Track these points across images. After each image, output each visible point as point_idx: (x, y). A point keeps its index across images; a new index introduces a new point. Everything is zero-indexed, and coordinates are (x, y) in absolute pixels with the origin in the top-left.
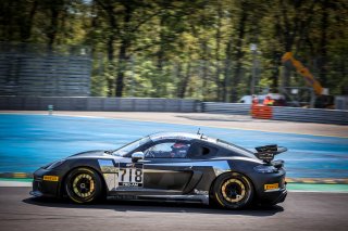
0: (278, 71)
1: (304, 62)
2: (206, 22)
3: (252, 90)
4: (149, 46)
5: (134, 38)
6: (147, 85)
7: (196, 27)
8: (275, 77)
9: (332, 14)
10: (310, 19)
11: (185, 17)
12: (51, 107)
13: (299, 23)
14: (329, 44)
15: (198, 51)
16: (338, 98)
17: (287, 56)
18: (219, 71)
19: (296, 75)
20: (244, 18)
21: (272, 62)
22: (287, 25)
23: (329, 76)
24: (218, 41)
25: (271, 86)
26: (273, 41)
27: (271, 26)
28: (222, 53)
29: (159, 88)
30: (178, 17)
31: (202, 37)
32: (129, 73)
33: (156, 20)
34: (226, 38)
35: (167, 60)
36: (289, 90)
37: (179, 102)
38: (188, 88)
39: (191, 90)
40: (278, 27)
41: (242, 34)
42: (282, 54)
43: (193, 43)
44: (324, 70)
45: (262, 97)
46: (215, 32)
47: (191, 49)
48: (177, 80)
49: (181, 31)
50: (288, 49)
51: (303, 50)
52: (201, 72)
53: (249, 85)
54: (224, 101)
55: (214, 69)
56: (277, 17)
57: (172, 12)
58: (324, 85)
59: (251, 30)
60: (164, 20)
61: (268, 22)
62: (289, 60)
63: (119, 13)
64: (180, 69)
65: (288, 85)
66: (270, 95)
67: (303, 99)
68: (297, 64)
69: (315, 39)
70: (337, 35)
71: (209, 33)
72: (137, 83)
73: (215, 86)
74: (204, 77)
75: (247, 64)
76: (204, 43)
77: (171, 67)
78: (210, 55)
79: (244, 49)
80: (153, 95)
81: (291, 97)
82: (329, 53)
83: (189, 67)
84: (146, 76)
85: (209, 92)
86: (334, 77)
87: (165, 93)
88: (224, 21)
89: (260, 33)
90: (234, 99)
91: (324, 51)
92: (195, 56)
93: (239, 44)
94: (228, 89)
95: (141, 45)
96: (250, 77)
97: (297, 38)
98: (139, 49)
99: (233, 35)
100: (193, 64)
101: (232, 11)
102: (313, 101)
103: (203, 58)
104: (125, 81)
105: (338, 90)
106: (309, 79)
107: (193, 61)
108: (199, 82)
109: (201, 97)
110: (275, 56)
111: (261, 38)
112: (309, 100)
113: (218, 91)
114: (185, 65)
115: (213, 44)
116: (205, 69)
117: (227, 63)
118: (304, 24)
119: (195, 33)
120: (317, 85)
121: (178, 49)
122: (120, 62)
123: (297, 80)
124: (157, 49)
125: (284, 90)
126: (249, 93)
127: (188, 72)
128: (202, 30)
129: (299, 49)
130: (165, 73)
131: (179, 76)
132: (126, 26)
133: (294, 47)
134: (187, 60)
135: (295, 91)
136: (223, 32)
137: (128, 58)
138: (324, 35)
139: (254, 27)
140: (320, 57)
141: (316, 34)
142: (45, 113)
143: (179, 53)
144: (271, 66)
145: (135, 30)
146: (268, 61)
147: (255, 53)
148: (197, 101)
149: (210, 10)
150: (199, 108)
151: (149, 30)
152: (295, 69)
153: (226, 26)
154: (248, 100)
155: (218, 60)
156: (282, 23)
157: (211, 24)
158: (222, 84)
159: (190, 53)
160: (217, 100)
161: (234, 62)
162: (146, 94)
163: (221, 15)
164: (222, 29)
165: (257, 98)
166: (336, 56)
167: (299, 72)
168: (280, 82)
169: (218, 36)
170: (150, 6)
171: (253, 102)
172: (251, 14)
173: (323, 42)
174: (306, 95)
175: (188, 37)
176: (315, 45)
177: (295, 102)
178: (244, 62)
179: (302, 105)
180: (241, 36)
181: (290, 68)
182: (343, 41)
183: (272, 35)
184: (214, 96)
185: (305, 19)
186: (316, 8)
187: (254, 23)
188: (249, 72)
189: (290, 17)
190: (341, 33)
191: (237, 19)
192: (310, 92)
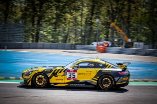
0: (109, 31)
1: (120, 27)
2: (77, 9)
3: (97, 39)
4: (50, 20)
5: (44, 16)
6: (50, 37)
7: (72, 11)
8: (107, 34)
9: (133, 6)
10: (123, 8)
11: (66, 7)
12: (6, 47)
13: (118, 10)
14: (131, 19)
15: (72, 22)
16: (135, 43)
17: (112, 24)
18: (82, 31)
19: (116, 33)
20: (93, 7)
21: (106, 27)
22: (113, 10)
23: (131, 33)
24: (82, 18)
25: (106, 38)
26: (106, 17)
27: (105, 11)
28: (83, 23)
29: (55, 39)
30: (64, 7)
31: (74, 15)
32: (41, 32)
33: (54, 8)
34: (85, 16)
35: (58, 26)
36: (114, 39)
37: (64, 45)
38: (68, 39)
39: (70, 40)
40: (108, 11)
41: (92, 14)
42: (110, 23)
43: (70, 18)
44: (129, 31)
45: (101, 43)
46: (80, 13)
47: (69, 21)
48: (63, 35)
49: (65, 13)
50: (113, 21)
51: (119, 21)
52: (74, 31)
53: (96, 37)
54: (84, 44)
55: (80, 30)
56: (108, 7)
57: (61, 4)
58: (129, 37)
59: (96, 13)
60: (57, 8)
61: (104, 9)
62: (113, 26)
63: (37, 5)
64: (64, 30)
66: (105, 42)
67: (119, 44)
68: (117, 28)
69: (125, 17)
70: (135, 15)
71: (78, 14)
72: (45, 36)
73: (80, 38)
74: (75, 34)
75: (94, 28)
76: (75, 18)
77: (61, 29)
78: (78, 24)
79: (93, 21)
80: (52, 42)
81: (114, 43)
82: (131, 23)
83: (69, 29)
84: (49, 33)
85: (78, 40)
86: (134, 34)
87: (58, 41)
88: (84, 9)
89: (100, 14)
90: (89, 44)
91: (129, 22)
92: (71, 24)
93: (91, 19)
94: (86, 39)
95: (47, 19)
96: (96, 34)
97: (117, 16)
98: (46, 21)
99: (88, 15)
100: (70, 28)
101: (88, 4)
102: (124, 45)
103: (75, 25)
104: (40, 36)
105: (135, 40)
106: (122, 35)
107: (71, 26)
108: (73, 36)
109: (74, 43)
110: (107, 24)
111: (101, 16)
112: (122, 44)
113: (82, 40)
114: (67, 28)
115: (79, 19)
116: (76, 30)
117: (85, 27)
118: (120, 10)
119: (71, 14)
120: (126, 37)
121: (64, 21)
122: (37, 27)
123: (117, 35)
124: (54, 21)
125: (111, 40)
126: (95, 41)
127: (68, 31)
128: (74, 13)
129: (118, 21)
130: (58, 32)
131: (64, 33)
132: (40, 11)
133: (116, 21)
134: (68, 26)
135: (116, 40)
136: (84, 14)
137: (41, 25)
138: (129, 15)
139: (98, 11)
140: (127, 25)
141: (125, 14)
142: (4, 50)
143: (64, 23)
144: (105, 29)
145: (44, 12)
146: (104, 26)
147: (98, 23)
148: (72, 44)
149: (78, 3)
150: (73, 48)
151: (51, 12)
152: (116, 30)
153: (85, 11)
154: (95, 44)
155: (82, 26)
156: (110, 10)
157: (78, 10)
158: (83, 37)
159: (69, 23)
160: (81, 44)
161: (89, 27)
162: (49, 41)
163: (83, 6)
164: (83, 12)
165: (99, 43)
166: (134, 24)
167: (118, 31)
168: (109, 36)
169: (82, 15)
170: (52, 2)
171: (97, 45)
172: (96, 6)
173: (129, 18)
174: (121, 41)
175: (69, 16)
176: (125, 20)
178: (94, 27)
179: (119, 46)
180: (92, 15)
181: (114, 29)
182: (137, 17)
183: (106, 15)
184: (80, 42)
185: (120, 8)
186: (126, 3)
187: (98, 10)
188: (96, 31)
189: (114, 7)
190: (137, 14)
191: (90, 7)
192: (123, 40)
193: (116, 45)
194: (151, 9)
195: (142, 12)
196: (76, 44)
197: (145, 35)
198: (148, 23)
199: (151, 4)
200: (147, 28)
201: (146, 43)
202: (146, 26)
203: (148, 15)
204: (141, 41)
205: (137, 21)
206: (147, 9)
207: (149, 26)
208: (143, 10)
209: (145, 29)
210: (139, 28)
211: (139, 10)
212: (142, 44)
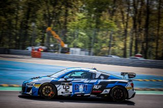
0: (45, 36)
1: (57, 32)
2: (11, 12)
3: (32, 44)
7: (6, 14)
8: (43, 38)
9: (70, 10)
10: (60, 12)
13: (55, 14)
14: (68, 24)
15: (6, 25)
16: (71, 49)
17: (49, 29)
18: (17, 35)
19: (53, 38)
20: (29, 10)
21: (42, 32)
22: (49, 15)
23: (68, 39)
24: (17, 21)
25: (41, 42)
26: (42, 21)
27: (42, 15)
28: (18, 26)
31: (9, 18)
34: (20, 19)
36: (49, 44)
38: (1, 42)
39: (3, 44)
40: (45, 15)
41: (28, 18)
42: (46, 28)
44: (66, 36)
45: (37, 48)
46: (15, 16)
47: (3, 24)
50: (49, 26)
51: (56, 26)
52: (8, 35)
53: (31, 42)
54: (19, 49)
55: (14, 34)
58: (65, 43)
59: (32, 16)
61: (40, 13)
62: (50, 31)
65: (49, 42)
67: (55, 49)
68: (53, 33)
70: (72, 20)
71: (12, 17)
73: (15, 42)
74: (9, 37)
75: (30, 32)
76: (10, 21)
78: (13, 27)
79: (29, 25)
81: (50, 48)
82: (68, 28)
85: (12, 44)
86: (70, 39)
88: (20, 12)
89: (37, 17)
90: (24, 48)
91: (66, 27)
92: (5, 27)
93: (27, 22)
94: (21, 43)
96: (31, 38)
97: (54, 21)
99: (24, 18)
100: (4, 31)
101: (23, 7)
102: (60, 50)
103: (9, 29)
105: (72, 46)
106: (58, 40)
108: (8, 40)
109: (8, 47)
110: (43, 29)
111: (37, 20)
112: (58, 49)
115: (14, 22)
116: (10, 34)
117: (20, 31)
119: (6, 17)
120: (62, 43)
123: (53, 40)
125: (47, 45)
126: (30, 46)
127: (2, 35)
128: (9, 15)
129: (54, 26)
133: (52, 25)
134: (2, 29)
135: (52, 45)
136: (19, 17)
138: (66, 20)
139: (34, 15)
140: (64, 30)
141: (62, 19)
144: (41, 33)
146: (40, 31)
147: (34, 27)
148: (6, 48)
149: (14, 6)
152: (52, 35)
153: (21, 14)
154: (30, 49)
155: (17, 29)
156: (47, 14)
157: (13, 13)
158: (18, 41)
159: (3, 26)
160: (15, 49)
161: (24, 31)
163: (18, 9)
164: (19, 15)
166: (71, 30)
167: (54, 36)
168: (45, 40)
171: (33, 50)
172: (32, 9)
173: (66, 23)
174: (57, 47)
176: (62, 24)
177: (52, 50)
181: (50, 35)
182: (74, 23)
183: (42, 19)
184: (14, 46)
185: (57, 12)
186: (63, 7)
187: (34, 13)
188: (31, 35)
189: (51, 11)
190: (74, 19)
191: (26, 11)
192: (59, 46)
194: (88, 15)
195: (79, 17)
196: (10, 48)
197: (82, 40)
198: (85, 28)
199: (88, 9)
200: (84, 34)
201: (82, 49)
202: (83, 32)
203: (85, 20)
204: (78, 47)
205: (74, 26)
206: (84, 15)
207: (86, 32)
208: (81, 15)
209: (82, 35)
210: (76, 33)
211: (76, 15)
212: (78, 50)
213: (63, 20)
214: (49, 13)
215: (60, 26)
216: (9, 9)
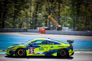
0: (47, 21)
1: (54, 18)
2: (27, 7)
4: (11, 14)
5: (7, 12)
6: (11, 25)
7: (24, 9)
8: (46, 22)
9: (61, 5)
10: (55, 6)
11: (21, 6)
13: (52, 8)
14: (61, 13)
15: (25, 15)
16: (63, 28)
17: (49, 16)
18: (31, 21)
19: (52, 22)
20: (37, 6)
21: (45, 18)
22: (49, 8)
24: (31, 13)
25: (45, 25)
26: (45, 12)
27: (45, 8)
28: (32, 16)
29: (14, 26)
30: (19, 6)
32: (6, 22)
33: (13, 7)
34: (33, 12)
35: (16, 18)
37: (20, 29)
38: (22, 26)
40: (47, 8)
41: (37, 10)
43: (24, 13)
44: (59, 20)
46: (29, 10)
47: (23, 15)
48: (19, 23)
49: (20, 10)
50: (50, 15)
51: (53, 15)
52: (26, 21)
53: (39, 25)
54: (32, 29)
55: (29, 20)
56: (46, 6)
57: (18, 5)
58: (59, 24)
59: (40, 10)
60: (15, 7)
61: (44, 7)
62: (50, 18)
63: (3, 5)
64: (20, 20)
65: (50, 24)
67: (54, 28)
68: (52, 19)
69: (57, 12)
71: (28, 10)
72: (8, 24)
73: (30, 25)
75: (38, 19)
76: (26, 13)
77: (17, 20)
78: (28, 16)
79: (37, 15)
80: (12, 28)
81: (51, 28)
82: (61, 15)
83: (23, 20)
84: (10, 22)
85: (28, 26)
86: (62, 22)
87: (16, 27)
88: (32, 7)
89: (42, 10)
90: (35, 28)
91: (59, 15)
92: (24, 17)
93: (36, 13)
94: (34, 25)
95: (9, 14)
96: (39, 23)
97: (52, 11)
98: (9, 15)
99: (35, 11)
102: (56, 29)
103: (26, 17)
104: (5, 24)
105: (63, 26)
106: (55, 23)
108: (25, 24)
110: (46, 16)
111: (42, 12)
112: (55, 28)
113: (31, 26)
114: (21, 19)
115: (29, 13)
116: (27, 20)
117: (33, 18)
118: (54, 8)
119: (24, 10)
121: (19, 15)
122: (3, 19)
124: (13, 15)
125: (49, 26)
126: (39, 27)
127: (22, 21)
128: (26, 10)
130: (16, 21)
131: (20, 22)
132: (5, 8)
133: (51, 14)
135: (52, 26)
136: (32, 10)
137: (5, 17)
138: (59, 11)
139: (40, 9)
140: (58, 17)
143: (20, 16)
144: (45, 19)
145: (7, 9)
146: (44, 18)
147: (40, 16)
148: (25, 29)
149: (28, 4)
150: (25, 31)
151: (11, 10)
152: (51, 20)
153: (33, 8)
155: (31, 18)
156: (48, 7)
157: (28, 8)
158: (32, 24)
160: (30, 29)
161: (35, 18)
162: (10, 27)
163: (31, 5)
164: (32, 9)
166: (63, 16)
168: (48, 23)
169: (30, 11)
170: (12, 3)
172: (39, 5)
173: (59, 13)
175: (22, 12)
176: (57, 13)
178: (38, 18)
179: (54, 30)
181: (50, 20)
182: (64, 12)
183: (45, 11)
184: (30, 28)
186: (57, 3)
187: (40, 7)
189: (50, 6)
190: (64, 10)
191: (36, 6)
192: (56, 26)
193: (52, 29)
194: (72, 7)
195: (67, 9)
196: (27, 29)
197: (69, 22)
198: (71, 15)
199: (72, 4)
200: (70, 19)
201: (70, 28)
202: (70, 17)
203: (71, 10)
204: (67, 26)
205: (64, 14)
206: (70, 7)
207: (72, 17)
208: (68, 7)
209: (69, 19)
210: (65, 18)
211: (65, 8)
212: (67, 28)
213: (57, 11)
214: (49, 7)
215: (56, 15)
216: (26, 6)
